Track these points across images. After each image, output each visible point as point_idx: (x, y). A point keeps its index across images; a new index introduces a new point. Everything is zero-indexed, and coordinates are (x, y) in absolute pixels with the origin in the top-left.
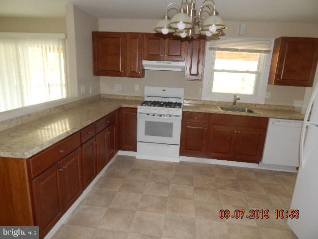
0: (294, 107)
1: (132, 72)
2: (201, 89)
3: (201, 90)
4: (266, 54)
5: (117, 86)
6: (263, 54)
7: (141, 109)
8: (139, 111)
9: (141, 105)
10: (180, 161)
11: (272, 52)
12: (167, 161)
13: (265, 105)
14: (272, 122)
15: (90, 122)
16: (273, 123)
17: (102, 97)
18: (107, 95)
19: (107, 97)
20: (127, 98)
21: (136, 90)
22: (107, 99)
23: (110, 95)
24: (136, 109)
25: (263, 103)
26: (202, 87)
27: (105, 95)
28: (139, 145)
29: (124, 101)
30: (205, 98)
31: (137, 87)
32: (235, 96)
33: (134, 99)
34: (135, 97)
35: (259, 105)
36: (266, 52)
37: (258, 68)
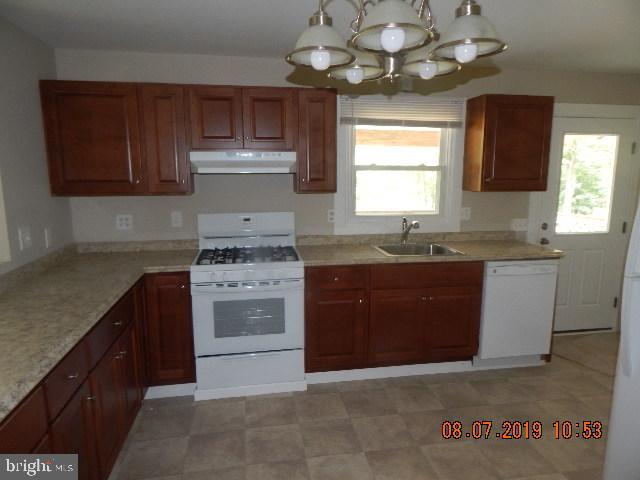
0: (514, 232)
1: (161, 181)
2: (329, 211)
3: (332, 214)
4: (455, 130)
5: (121, 220)
6: (449, 131)
7: (199, 274)
8: (194, 279)
9: (198, 263)
10: (309, 386)
11: (464, 125)
12: (276, 391)
13: (461, 233)
14: (492, 270)
15: (69, 342)
16: (495, 271)
17: (80, 251)
18: (94, 244)
19: (94, 249)
20: (152, 247)
21: (174, 225)
22: (96, 253)
23: (105, 244)
24: (188, 274)
25: (457, 230)
26: (332, 208)
27: (89, 244)
28: (201, 365)
29: (145, 255)
30: (342, 229)
31: (177, 218)
32: (405, 220)
33: (170, 247)
34: (173, 241)
35: (451, 234)
36: (453, 125)
37: (442, 158)
